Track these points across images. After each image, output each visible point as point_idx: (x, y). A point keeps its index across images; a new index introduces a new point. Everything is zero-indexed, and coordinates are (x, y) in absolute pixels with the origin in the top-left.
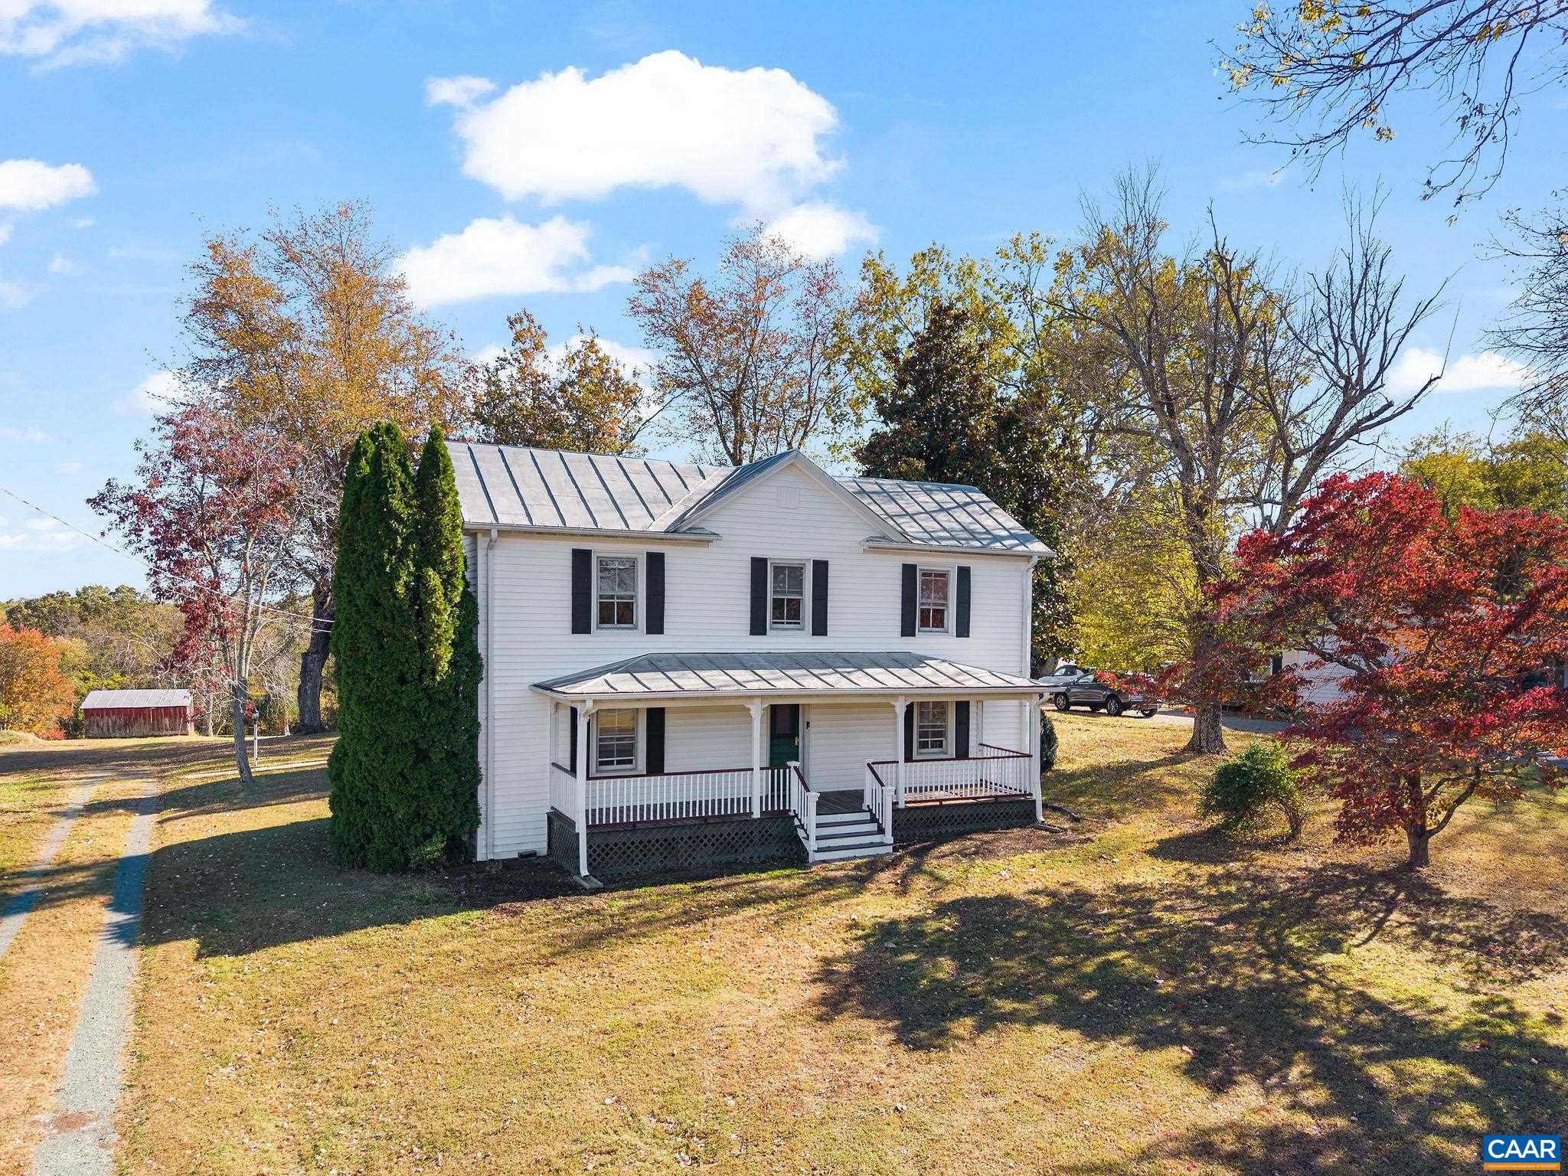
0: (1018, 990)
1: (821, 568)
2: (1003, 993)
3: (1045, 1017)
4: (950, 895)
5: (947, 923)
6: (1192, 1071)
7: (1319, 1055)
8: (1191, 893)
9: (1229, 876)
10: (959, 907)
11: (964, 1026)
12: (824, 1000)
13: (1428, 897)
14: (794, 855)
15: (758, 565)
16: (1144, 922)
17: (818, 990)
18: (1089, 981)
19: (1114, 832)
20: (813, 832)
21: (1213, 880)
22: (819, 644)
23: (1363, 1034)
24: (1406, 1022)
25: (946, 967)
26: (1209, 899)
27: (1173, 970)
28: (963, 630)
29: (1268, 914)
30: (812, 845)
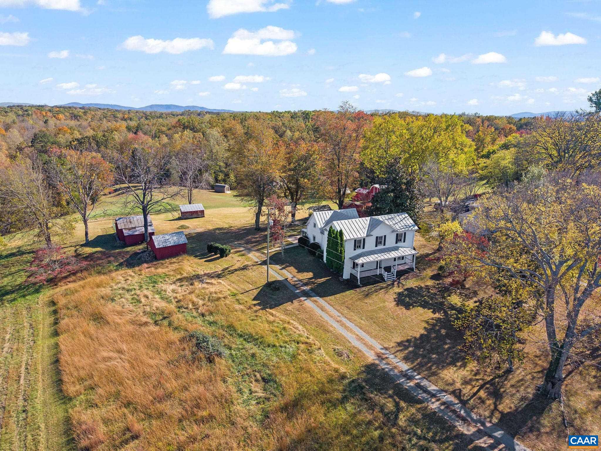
0: (415, 303)
1: (385, 236)
2: (414, 303)
3: (419, 306)
4: (405, 287)
5: (406, 292)
6: (432, 312)
7: (444, 310)
8: (434, 287)
9: (440, 284)
10: (407, 289)
11: (411, 307)
12: (396, 304)
13: (463, 287)
14: (383, 280)
15: (377, 237)
16: (429, 292)
17: (395, 303)
18: (423, 301)
19: (424, 273)
20: (386, 276)
21: (438, 284)
22: (385, 247)
23: (449, 308)
24: (454, 306)
25: (407, 299)
26: (437, 288)
27: (432, 300)
28: (404, 241)
29: (443, 291)
30: (386, 279)
